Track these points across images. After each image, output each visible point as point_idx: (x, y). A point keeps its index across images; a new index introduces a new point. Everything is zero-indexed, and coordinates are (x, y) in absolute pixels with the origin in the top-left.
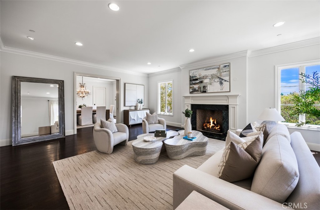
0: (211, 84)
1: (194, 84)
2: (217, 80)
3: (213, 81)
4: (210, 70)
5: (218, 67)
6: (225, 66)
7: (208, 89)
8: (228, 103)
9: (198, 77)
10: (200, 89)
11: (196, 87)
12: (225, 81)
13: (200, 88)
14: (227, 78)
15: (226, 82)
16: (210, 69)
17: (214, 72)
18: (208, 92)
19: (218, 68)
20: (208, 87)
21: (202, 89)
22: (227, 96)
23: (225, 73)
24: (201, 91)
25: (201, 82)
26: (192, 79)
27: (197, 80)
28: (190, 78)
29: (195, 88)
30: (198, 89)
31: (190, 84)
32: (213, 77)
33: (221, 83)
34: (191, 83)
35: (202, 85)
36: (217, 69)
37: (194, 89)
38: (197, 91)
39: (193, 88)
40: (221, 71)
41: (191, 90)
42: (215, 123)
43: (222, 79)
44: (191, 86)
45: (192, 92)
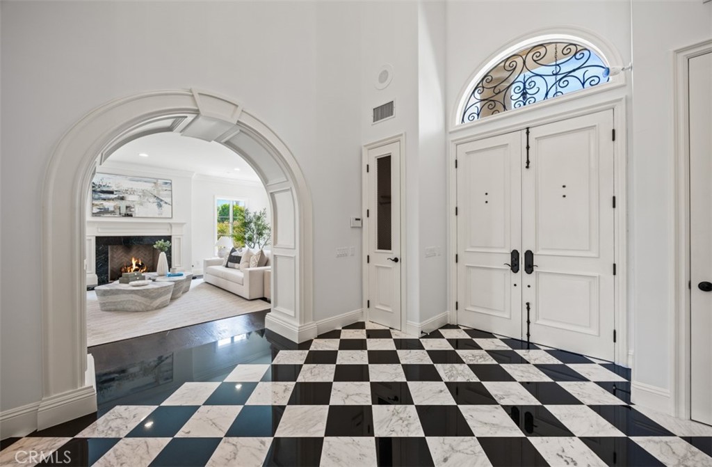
0: (142, 205)
1: (104, 199)
2: (153, 200)
3: (145, 200)
4: (139, 183)
5: (155, 181)
6: (166, 183)
7: (137, 211)
8: (171, 232)
9: (113, 188)
10: (118, 210)
11: (110, 205)
12: (166, 203)
13: (120, 208)
14: (168, 200)
15: (167, 205)
16: (140, 181)
17: (149, 187)
18: (137, 216)
19: (155, 183)
20: (137, 209)
21: (123, 211)
22: (170, 225)
23: (165, 192)
24: (120, 214)
25: (122, 199)
26: (99, 190)
27: (112, 192)
28: (93, 187)
29: (106, 207)
30: (115, 209)
31: (94, 199)
32: (144, 194)
33: (160, 206)
34: (96, 196)
35: (123, 204)
36: (153, 184)
37: (105, 209)
38: (113, 212)
39: (101, 207)
40: (160, 188)
41: (95, 210)
42: (140, 264)
43: (162, 200)
44: (95, 202)
45: (98, 213)
